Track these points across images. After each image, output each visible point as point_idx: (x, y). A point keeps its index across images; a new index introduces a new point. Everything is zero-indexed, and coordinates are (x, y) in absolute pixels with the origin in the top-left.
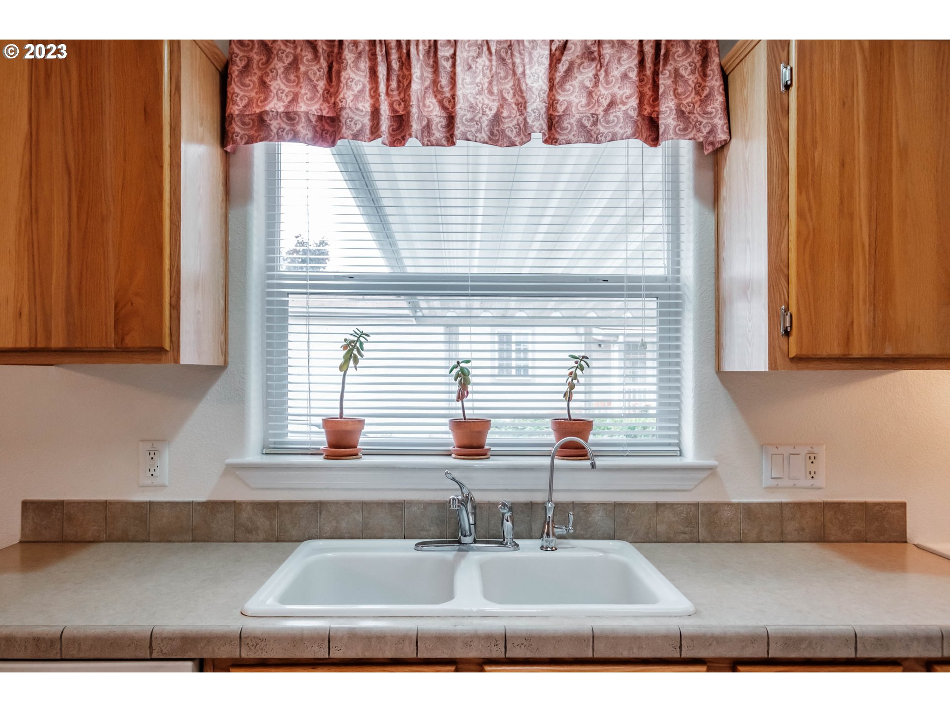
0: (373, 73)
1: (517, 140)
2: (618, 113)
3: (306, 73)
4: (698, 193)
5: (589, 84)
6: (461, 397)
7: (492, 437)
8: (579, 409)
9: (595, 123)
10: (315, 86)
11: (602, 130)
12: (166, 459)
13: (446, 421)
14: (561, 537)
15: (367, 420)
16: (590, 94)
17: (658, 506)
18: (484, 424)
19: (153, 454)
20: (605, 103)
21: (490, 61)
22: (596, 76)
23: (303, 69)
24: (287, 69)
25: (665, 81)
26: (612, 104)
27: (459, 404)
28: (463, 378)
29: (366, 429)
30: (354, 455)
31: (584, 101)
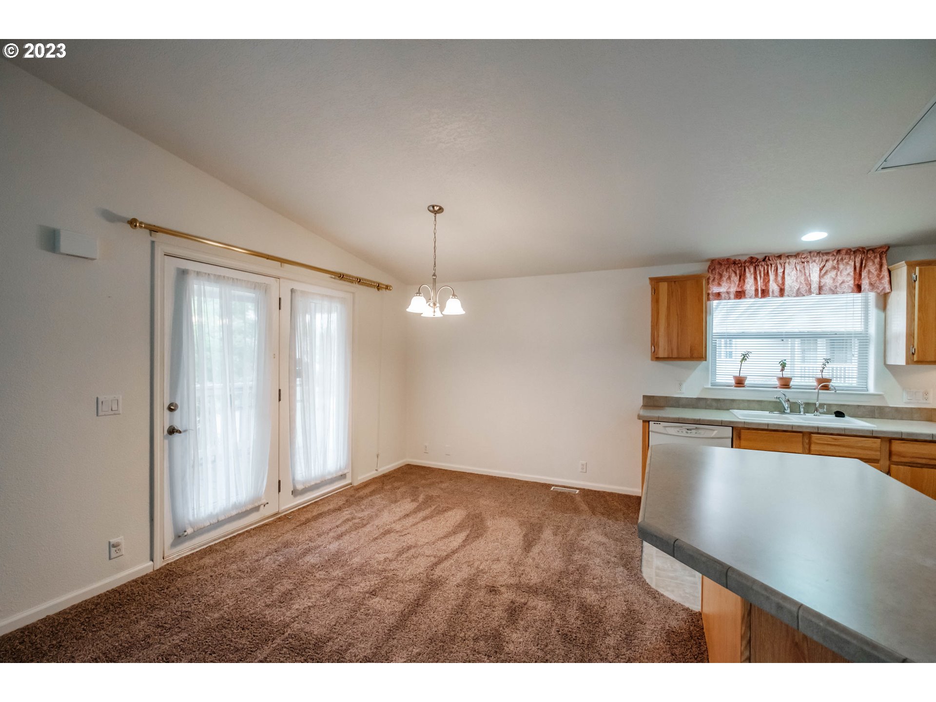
0: (755, 279)
1: (805, 294)
2: (846, 285)
3: (733, 280)
4: (877, 306)
5: (834, 277)
6: (782, 370)
7: (792, 383)
8: (826, 375)
9: (836, 288)
10: (735, 284)
11: (838, 290)
12: (684, 386)
13: (776, 378)
14: (821, 413)
15: (748, 377)
16: (834, 279)
17: (859, 406)
18: (790, 379)
19: (680, 385)
20: (840, 282)
21: (797, 272)
22: (837, 274)
23: (732, 279)
24: (727, 280)
25: (864, 274)
26: (843, 282)
27: (781, 373)
28: (783, 366)
29: (747, 379)
30: (744, 387)
31: (832, 282)
